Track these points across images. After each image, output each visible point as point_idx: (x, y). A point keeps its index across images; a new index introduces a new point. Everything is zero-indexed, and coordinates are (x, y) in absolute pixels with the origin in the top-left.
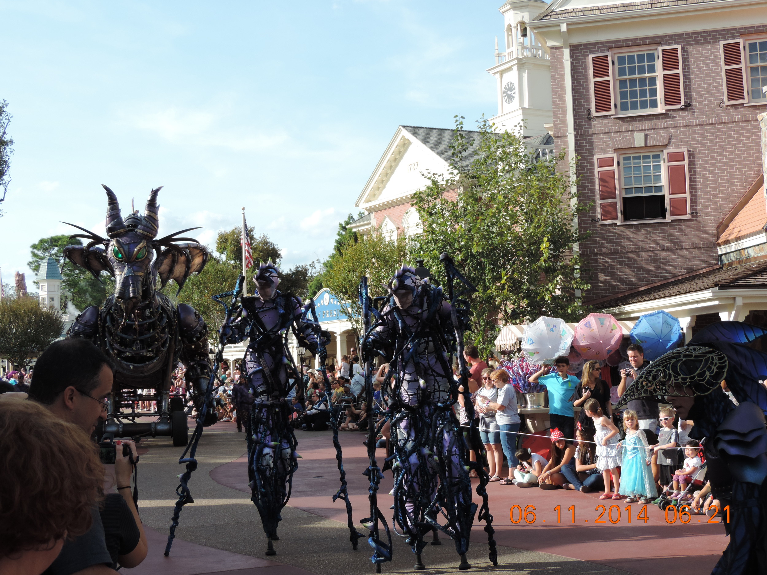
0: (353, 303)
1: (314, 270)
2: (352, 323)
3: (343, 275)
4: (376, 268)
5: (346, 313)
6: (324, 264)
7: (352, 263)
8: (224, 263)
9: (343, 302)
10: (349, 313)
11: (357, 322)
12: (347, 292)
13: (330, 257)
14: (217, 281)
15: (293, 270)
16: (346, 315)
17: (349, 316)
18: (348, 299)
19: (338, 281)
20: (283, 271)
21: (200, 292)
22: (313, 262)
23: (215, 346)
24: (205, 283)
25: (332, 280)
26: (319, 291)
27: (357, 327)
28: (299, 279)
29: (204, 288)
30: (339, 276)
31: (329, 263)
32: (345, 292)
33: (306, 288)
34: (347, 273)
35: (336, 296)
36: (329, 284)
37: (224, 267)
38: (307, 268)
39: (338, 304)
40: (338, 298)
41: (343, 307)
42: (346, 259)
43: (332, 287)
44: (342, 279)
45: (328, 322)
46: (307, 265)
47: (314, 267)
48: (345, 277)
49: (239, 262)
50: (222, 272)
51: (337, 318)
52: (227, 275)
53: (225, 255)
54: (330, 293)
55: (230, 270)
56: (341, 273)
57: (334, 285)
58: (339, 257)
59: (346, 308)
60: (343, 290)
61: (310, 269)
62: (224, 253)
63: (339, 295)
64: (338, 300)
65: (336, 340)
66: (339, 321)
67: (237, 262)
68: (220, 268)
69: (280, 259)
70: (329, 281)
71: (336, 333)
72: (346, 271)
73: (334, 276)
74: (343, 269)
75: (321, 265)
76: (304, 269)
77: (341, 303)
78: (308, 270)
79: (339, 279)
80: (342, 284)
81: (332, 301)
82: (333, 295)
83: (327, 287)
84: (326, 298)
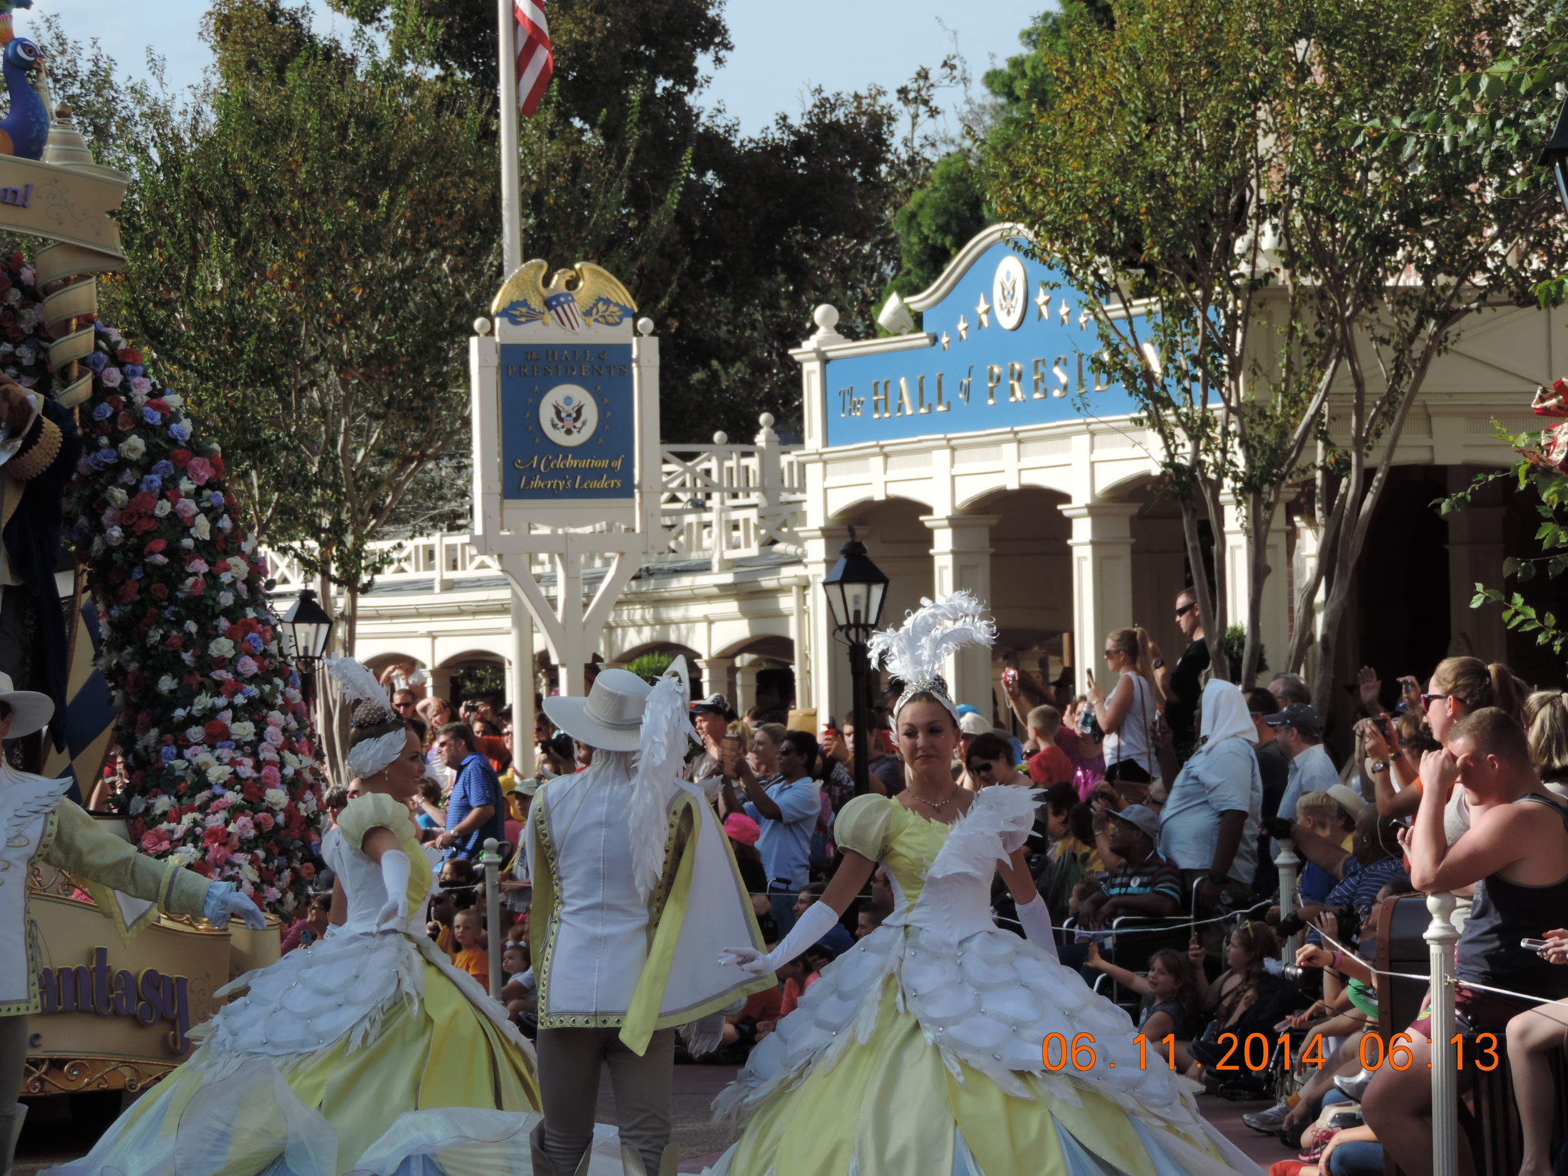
0: (1179, 310)
1: (927, 125)
2: (1168, 438)
3: (1113, 143)
4: (1320, 99)
5: (1130, 376)
6: (991, 78)
7: (1172, 69)
8: (386, 76)
9: (1114, 308)
10: (1148, 375)
11: (1198, 429)
12: (1139, 249)
13: (1027, 36)
14: (339, 182)
15: (797, 121)
16: (1132, 388)
17: (1149, 393)
18: (1141, 291)
19: (1085, 182)
20: (731, 129)
21: (239, 250)
22: (923, 75)
23: (327, 578)
24: (266, 194)
25: (1043, 171)
26: (960, 244)
27: (1198, 463)
28: (837, 180)
29: (261, 224)
30: (1090, 146)
31: (1024, 75)
32: (1124, 244)
33: (875, 234)
34: (1136, 127)
35: (1069, 273)
36: (1027, 199)
37: (383, 94)
38: (883, 108)
39: (1082, 319)
40: (1082, 285)
41: (1115, 339)
42: (1132, 41)
43: (1048, 218)
44: (1109, 169)
45: (1016, 433)
46: (884, 93)
47: (926, 103)
48: (1129, 155)
49: (468, 75)
50: (371, 125)
51: (1079, 405)
52: (403, 148)
53: (383, 28)
54: (1034, 256)
55: (419, 120)
56: (1101, 129)
57: (1059, 203)
58: (1090, 32)
59: (1132, 344)
60: (1116, 230)
61: (903, 114)
62: (379, 20)
63: (1089, 263)
64: (1081, 295)
65: (1069, 542)
66: (1088, 424)
67: (459, 75)
68: (362, 104)
69: (723, 53)
70: (1030, 181)
71: (1066, 498)
72: (1134, 120)
73: (1061, 148)
74: (1112, 104)
75: (970, 93)
76: (864, 113)
77: (1101, 316)
78: (891, 119)
79: (1087, 167)
80: (1107, 199)
81: (1047, 303)
82: (1050, 267)
83: (1015, 218)
84: (1008, 285)
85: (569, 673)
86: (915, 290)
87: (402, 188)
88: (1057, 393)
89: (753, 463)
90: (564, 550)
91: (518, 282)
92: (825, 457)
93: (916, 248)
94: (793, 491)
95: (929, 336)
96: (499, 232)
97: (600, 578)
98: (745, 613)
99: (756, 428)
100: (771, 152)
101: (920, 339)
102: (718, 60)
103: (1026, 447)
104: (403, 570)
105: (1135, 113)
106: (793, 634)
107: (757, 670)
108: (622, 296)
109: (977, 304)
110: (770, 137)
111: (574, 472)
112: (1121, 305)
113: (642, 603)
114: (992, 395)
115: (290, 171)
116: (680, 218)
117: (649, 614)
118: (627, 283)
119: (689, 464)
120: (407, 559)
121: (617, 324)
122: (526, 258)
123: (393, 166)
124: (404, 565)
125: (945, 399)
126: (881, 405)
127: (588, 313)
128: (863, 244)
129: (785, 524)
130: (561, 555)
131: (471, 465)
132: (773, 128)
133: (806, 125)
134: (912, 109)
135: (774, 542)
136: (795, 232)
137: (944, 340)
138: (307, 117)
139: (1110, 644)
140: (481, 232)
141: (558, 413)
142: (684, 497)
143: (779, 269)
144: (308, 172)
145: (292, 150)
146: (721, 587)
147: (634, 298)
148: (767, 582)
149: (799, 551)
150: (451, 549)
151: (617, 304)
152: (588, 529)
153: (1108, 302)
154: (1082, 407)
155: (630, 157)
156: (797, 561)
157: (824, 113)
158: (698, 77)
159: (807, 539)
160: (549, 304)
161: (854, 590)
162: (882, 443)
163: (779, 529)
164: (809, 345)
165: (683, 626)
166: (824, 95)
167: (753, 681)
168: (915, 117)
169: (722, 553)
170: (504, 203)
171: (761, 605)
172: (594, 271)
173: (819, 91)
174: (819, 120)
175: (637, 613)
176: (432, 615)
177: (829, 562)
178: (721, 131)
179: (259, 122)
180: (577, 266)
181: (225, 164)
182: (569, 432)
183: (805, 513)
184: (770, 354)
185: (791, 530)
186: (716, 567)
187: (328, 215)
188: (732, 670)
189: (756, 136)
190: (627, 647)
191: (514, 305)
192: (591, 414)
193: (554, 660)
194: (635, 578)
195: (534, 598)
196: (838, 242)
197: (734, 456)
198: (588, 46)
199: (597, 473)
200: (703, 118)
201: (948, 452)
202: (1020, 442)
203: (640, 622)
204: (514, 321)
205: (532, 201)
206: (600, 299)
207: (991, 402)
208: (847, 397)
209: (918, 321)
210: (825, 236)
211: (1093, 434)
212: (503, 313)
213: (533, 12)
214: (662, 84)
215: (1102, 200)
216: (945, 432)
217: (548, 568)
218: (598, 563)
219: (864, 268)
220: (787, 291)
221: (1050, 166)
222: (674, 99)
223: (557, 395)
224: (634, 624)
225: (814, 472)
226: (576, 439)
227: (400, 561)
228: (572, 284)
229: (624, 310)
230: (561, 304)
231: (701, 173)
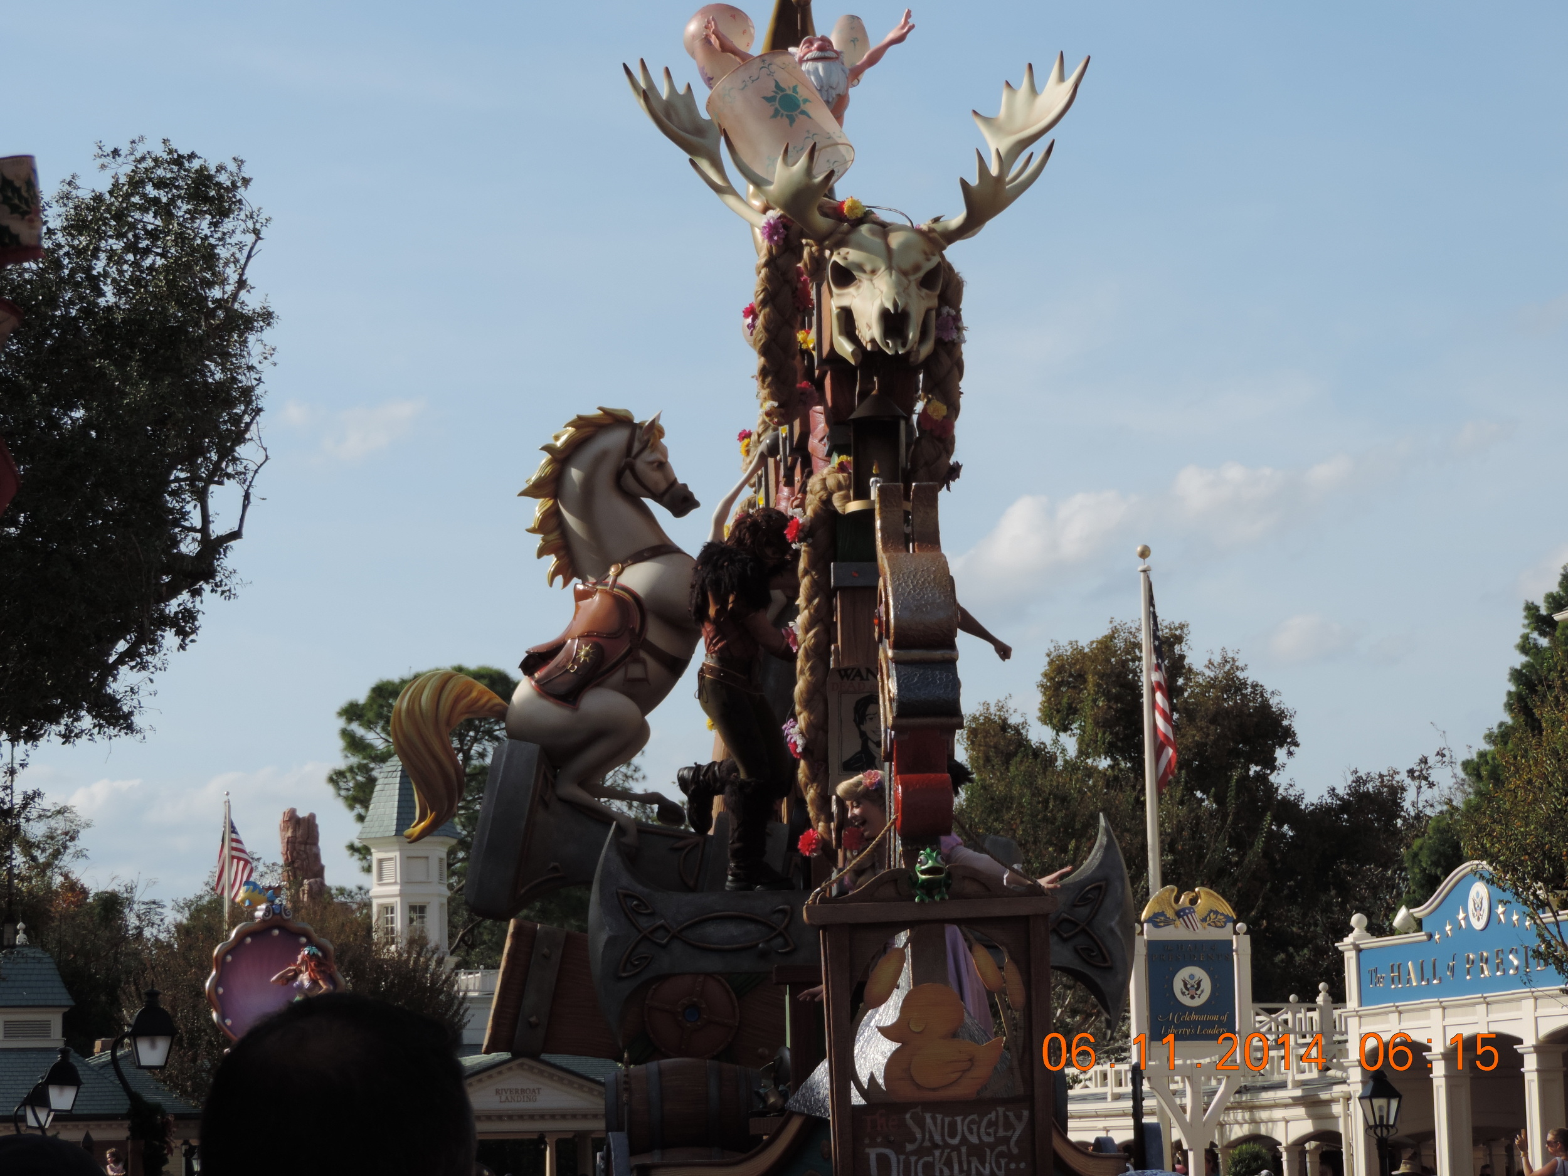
1: (1427, 794)
3: (1543, 809)
6: (1466, 765)
8: (1073, 768)
9: (1547, 917)
13: (1490, 738)
14: (1042, 835)
15: (1342, 791)
16: (1560, 968)
19: (1525, 835)
20: (1300, 798)
22: (1424, 761)
25: (1498, 828)
26: (1447, 872)
28: (1368, 828)
30: (1528, 811)
31: (1487, 763)
32: (1553, 875)
33: (1394, 864)
34: (1558, 799)
35: (1517, 893)
36: (1488, 845)
37: (1071, 780)
38: (1398, 782)
39: (1527, 923)
40: (1525, 902)
41: (1548, 936)
42: (1554, 743)
43: (1502, 858)
44: (1541, 827)
45: (1485, 998)
46: (1398, 773)
47: (1426, 779)
48: (1554, 817)
49: (1129, 765)
50: (1064, 800)
51: (1525, 980)
52: (1084, 815)
53: (1074, 735)
54: (1493, 883)
55: (1094, 796)
56: (1535, 800)
57: (1508, 849)
58: (1527, 737)
59: (1560, 940)
60: (1546, 866)
61: (1411, 786)
62: (1072, 730)
63: (1530, 888)
64: (1525, 908)
65: (1522, 1070)
66: (1533, 992)
67: (1123, 764)
68: (1057, 786)
69: (1292, 748)
70: (1490, 834)
71: (1520, 1041)
72: (1557, 794)
73: (1509, 813)
74: (1542, 784)
75: (1455, 771)
76: (1385, 786)
77: (1538, 921)
78: (1403, 789)
79: (1527, 825)
80: (1540, 846)
81: (1504, 913)
82: (1504, 891)
83: (1481, 858)
84: (1478, 901)
85: (1194, 1154)
86: (1418, 904)
87: (1084, 840)
88: (1511, 972)
89: (1315, 1015)
90: (1191, 1075)
91: (1159, 901)
92: (1360, 1013)
93: (1418, 876)
94: (1342, 1034)
95: (1426, 934)
96: (1146, 866)
97: (1215, 1092)
98: (1310, 1116)
99: (1318, 993)
100: (1322, 813)
101: (1421, 936)
102: (1290, 753)
103: (1492, 1007)
104: (1087, 1087)
105: (1557, 790)
106: (1341, 1130)
107: (1320, 1152)
108: (1226, 909)
109: (1459, 914)
110: (1324, 802)
111: (1196, 1023)
112: (1551, 914)
113: (1242, 1108)
114: (1468, 973)
115: (1012, 829)
116: (1266, 854)
117: (1247, 1115)
118: (1229, 900)
119: (1273, 1016)
120: (1090, 1079)
121: (1222, 927)
122: (1163, 885)
123: (1078, 826)
124: (1088, 1083)
125: (1438, 976)
126: (1396, 979)
127: (1204, 920)
128: (1386, 871)
129: (1334, 1057)
130: (1188, 1078)
131: (1129, 1018)
132: (1326, 796)
133: (1348, 794)
134: (1417, 783)
135: (1328, 1069)
136: (1342, 863)
137: (1437, 937)
138: (1022, 796)
139: (1550, 1137)
140: (1136, 867)
141: (1185, 985)
142: (1271, 1037)
143: (1332, 887)
144: (1023, 830)
145: (1013, 815)
146: (1294, 1098)
147: (1234, 910)
148: (1324, 1096)
149: (1344, 1075)
150: (1118, 1073)
151: (1222, 914)
152: (1208, 1060)
153: (1544, 912)
154: (1526, 980)
155: (1230, 818)
156: (1343, 1082)
157: (1359, 786)
158: (1277, 763)
159: (1349, 1067)
160: (1179, 914)
161: (1378, 1102)
162: (1397, 1004)
163: (1331, 1060)
164: (1349, 940)
165: (1270, 1124)
166: (1358, 774)
167: (1317, 1159)
168: (1419, 787)
169: (1294, 1076)
170: (1149, 848)
171: (1322, 1110)
172: (1208, 893)
173: (1356, 772)
174: (1356, 790)
175: (1240, 1115)
176: (1106, 1116)
177: (1364, 1083)
178: (1292, 798)
179: (992, 799)
180: (1197, 890)
181: (971, 826)
182: (1192, 997)
183: (1347, 1050)
184: (1327, 943)
185: (1338, 1061)
186: (1290, 1085)
187: (1037, 858)
188: (1303, 1152)
189: (1316, 801)
190: (1233, 1137)
191: (1156, 915)
192: (1207, 985)
193: (1185, 1147)
194: (1237, 1092)
195: (1171, 1106)
196: (1370, 869)
197: (1303, 1010)
198: (1205, 745)
199: (1211, 1025)
200: (1281, 791)
201: (1440, 1010)
202: (1488, 1004)
203: (1242, 1121)
204: (1156, 925)
205: (1168, 845)
206: (1211, 911)
207: (1468, 977)
208: (1374, 974)
209: (1419, 924)
210: (1362, 865)
211: (1536, 999)
212: (1148, 921)
213: (1166, 727)
214: (1254, 769)
215: (1537, 846)
216: (1439, 998)
217: (1181, 1086)
218: (1214, 1082)
219: (1388, 886)
220: (1337, 902)
221: (1502, 825)
222: (1262, 778)
223: (1184, 973)
224: (1237, 1122)
225: (1353, 1023)
226: (1197, 1002)
227: (1086, 1080)
228: (1193, 901)
229: (1228, 919)
230: (1186, 914)
231: (1280, 826)
